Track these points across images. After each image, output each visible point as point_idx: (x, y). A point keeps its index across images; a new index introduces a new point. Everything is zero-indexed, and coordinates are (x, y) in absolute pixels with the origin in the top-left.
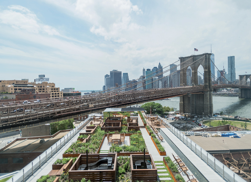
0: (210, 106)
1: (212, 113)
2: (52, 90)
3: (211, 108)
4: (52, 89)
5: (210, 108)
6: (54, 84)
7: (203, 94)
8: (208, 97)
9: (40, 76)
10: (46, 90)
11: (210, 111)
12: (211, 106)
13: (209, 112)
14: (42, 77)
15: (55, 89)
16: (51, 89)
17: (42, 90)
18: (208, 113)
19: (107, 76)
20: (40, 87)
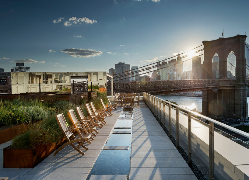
0: (243, 106)
1: (246, 116)
3: (245, 109)
5: (243, 109)
7: (235, 90)
8: (240, 94)
9: (17, 64)
11: (243, 112)
12: (246, 107)
13: (242, 114)
14: (20, 65)
18: (241, 116)
19: (111, 70)
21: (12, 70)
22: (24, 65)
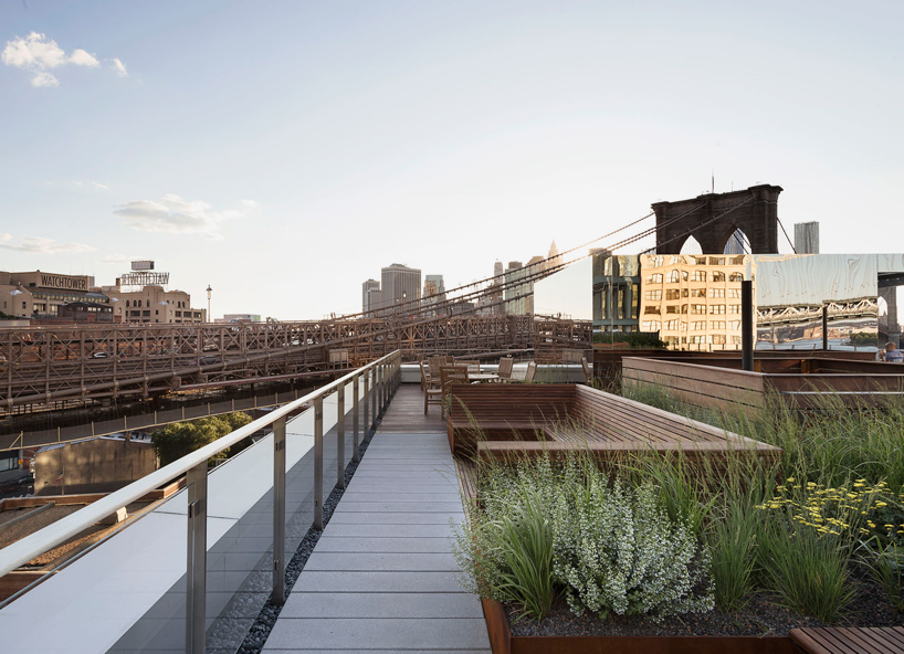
2: (179, 319)
4: (178, 314)
6: (187, 297)
9: (134, 265)
10: (157, 317)
14: (143, 268)
15: (188, 314)
16: (174, 313)
17: (141, 318)
19: (369, 285)
20: (135, 305)
21: (118, 280)
22: (152, 267)
